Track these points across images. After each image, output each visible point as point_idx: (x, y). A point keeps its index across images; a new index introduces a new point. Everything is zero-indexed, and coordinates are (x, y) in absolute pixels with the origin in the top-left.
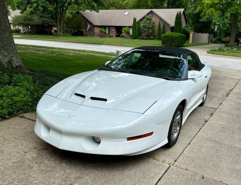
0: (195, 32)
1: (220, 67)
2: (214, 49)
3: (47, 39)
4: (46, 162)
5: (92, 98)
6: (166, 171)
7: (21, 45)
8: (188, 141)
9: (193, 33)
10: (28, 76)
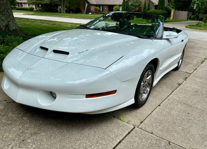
0: (176, 10)
1: (196, 40)
2: (192, 25)
5: (55, 51)
6: (129, 133)
8: (158, 103)
9: (174, 11)
10: (19, 38)
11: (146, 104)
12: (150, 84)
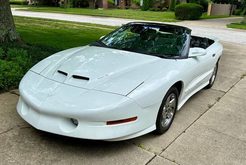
0: (215, 3)
1: (239, 44)
3: (54, 11)
4: (26, 141)
5: (75, 77)
6: (150, 161)
7: (27, 18)
8: (183, 129)
9: (212, 4)
11: (170, 130)
12: (174, 108)
